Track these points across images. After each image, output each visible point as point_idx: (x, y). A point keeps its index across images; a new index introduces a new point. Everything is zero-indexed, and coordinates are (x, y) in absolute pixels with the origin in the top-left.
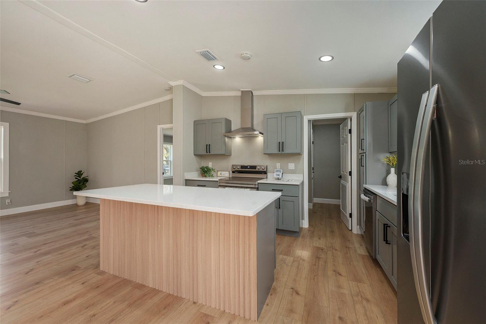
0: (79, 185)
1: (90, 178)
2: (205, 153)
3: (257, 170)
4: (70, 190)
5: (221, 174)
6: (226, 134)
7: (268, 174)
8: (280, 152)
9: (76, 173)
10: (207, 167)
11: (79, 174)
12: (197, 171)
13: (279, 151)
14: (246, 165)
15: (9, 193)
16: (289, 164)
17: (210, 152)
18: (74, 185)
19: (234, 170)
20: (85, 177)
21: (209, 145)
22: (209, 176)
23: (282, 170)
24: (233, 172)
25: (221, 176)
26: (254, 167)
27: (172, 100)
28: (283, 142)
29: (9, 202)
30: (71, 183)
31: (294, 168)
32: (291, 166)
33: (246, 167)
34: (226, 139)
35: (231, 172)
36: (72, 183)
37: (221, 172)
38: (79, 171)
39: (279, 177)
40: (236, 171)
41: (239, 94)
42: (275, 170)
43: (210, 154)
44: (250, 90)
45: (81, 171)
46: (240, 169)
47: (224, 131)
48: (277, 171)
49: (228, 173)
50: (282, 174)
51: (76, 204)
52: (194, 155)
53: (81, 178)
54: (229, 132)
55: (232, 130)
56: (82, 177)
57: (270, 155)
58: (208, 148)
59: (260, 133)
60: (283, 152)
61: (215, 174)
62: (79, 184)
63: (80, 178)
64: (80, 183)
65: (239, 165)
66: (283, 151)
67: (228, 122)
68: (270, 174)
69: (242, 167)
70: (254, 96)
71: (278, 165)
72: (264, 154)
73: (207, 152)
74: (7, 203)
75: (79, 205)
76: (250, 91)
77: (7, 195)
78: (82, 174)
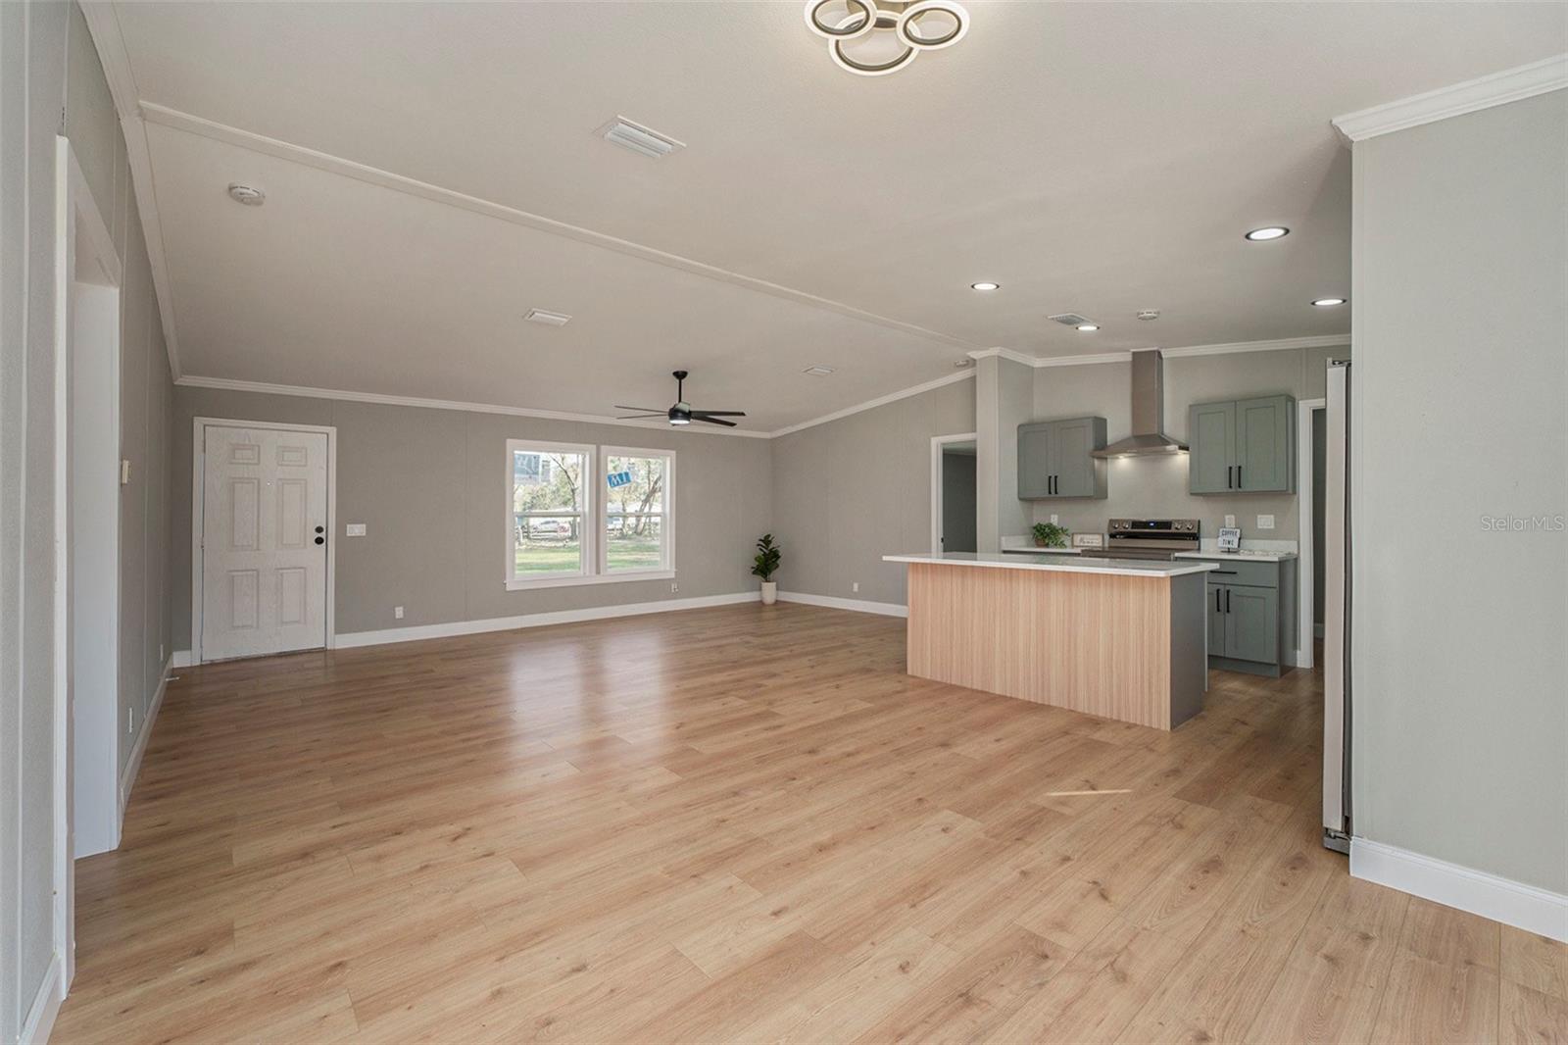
0: (766, 563)
1: (783, 551)
2: (1047, 495)
3: (1173, 530)
4: (752, 573)
5: (1081, 540)
6: (1097, 453)
7: (1202, 540)
8: (1233, 490)
9: (761, 540)
10: (1050, 526)
11: (767, 541)
12: (1024, 534)
13: (1230, 487)
14: (1144, 520)
15: (676, 572)
16: (1259, 516)
17: (1056, 493)
18: (757, 564)
19: (1114, 531)
20: (775, 548)
21: (1056, 477)
22: (1056, 545)
23: (1239, 531)
24: (1112, 536)
25: (1082, 544)
26: (1167, 524)
27: (973, 379)
28: (1240, 467)
29: (676, 588)
30: (753, 558)
31: (1272, 527)
32: (1266, 521)
33: (1146, 524)
34: (1096, 462)
35: (1107, 537)
36: (755, 558)
37: (1082, 536)
38: (766, 535)
39: (1230, 546)
40: (1121, 533)
41: (1128, 358)
42: (1221, 530)
43: (1057, 496)
44: (1155, 348)
45: (769, 536)
46: (1130, 530)
47: (1090, 446)
48: (1227, 533)
49: (1101, 540)
50: (1240, 539)
51: (760, 600)
52: (1020, 499)
53: (769, 549)
54: (1102, 449)
55: (1108, 444)
56: (770, 547)
57: (1207, 496)
58: (1053, 484)
59: (1181, 448)
60: (1240, 490)
61: (1067, 543)
63: (767, 549)
64: (766, 560)
65: (1127, 521)
66: (1240, 487)
67: (1100, 424)
68: (1206, 540)
69: (1135, 524)
70: (1164, 361)
71: (1230, 520)
72: (1192, 494)
73: (1050, 493)
74: (673, 589)
75: (764, 605)
76: (1154, 351)
77: (673, 576)
78: (770, 542)
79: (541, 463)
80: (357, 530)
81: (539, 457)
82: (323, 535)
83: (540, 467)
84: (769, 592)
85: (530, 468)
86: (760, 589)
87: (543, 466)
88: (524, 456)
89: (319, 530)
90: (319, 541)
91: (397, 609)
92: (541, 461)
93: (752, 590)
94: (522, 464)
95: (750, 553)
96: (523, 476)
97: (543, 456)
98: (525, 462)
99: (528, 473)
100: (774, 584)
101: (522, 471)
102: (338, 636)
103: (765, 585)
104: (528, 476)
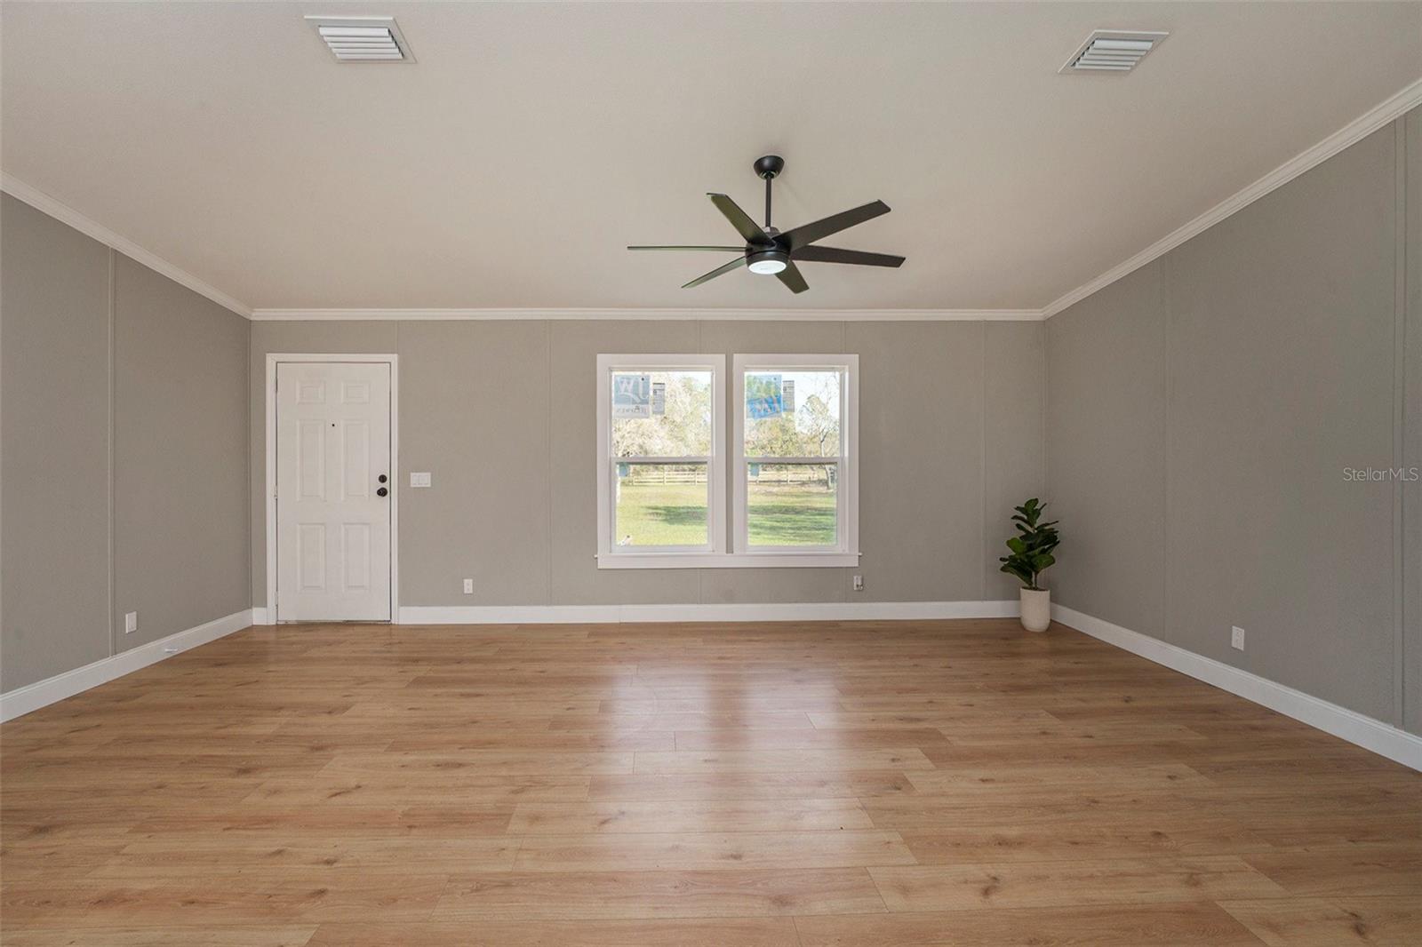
0: (1030, 553)
1: (1063, 531)
4: (1003, 569)
9: (1018, 508)
11: (1030, 510)
15: (859, 556)
18: (1014, 554)
20: (1048, 524)
29: (860, 583)
30: (1005, 542)
36: (1009, 543)
38: (1031, 501)
45: (1036, 501)
51: (1019, 618)
53: (1036, 526)
56: (1039, 522)
62: (1029, 551)
63: (1031, 526)
64: (1031, 547)
74: (855, 584)
75: (1028, 629)
77: (854, 562)
78: (1037, 513)
79: (651, 386)
80: (421, 480)
81: (648, 377)
82: (386, 485)
83: (651, 393)
84: (1035, 609)
85: (637, 395)
86: (1018, 598)
87: (655, 392)
88: (629, 378)
89: (383, 479)
90: (382, 492)
91: (466, 581)
92: (651, 381)
93: (1005, 598)
94: (626, 390)
95: (1001, 534)
96: (627, 407)
97: (655, 377)
98: (630, 387)
99: (634, 402)
100: (1046, 594)
101: (626, 400)
102: (402, 608)
103: (1026, 594)
104: (634, 407)
